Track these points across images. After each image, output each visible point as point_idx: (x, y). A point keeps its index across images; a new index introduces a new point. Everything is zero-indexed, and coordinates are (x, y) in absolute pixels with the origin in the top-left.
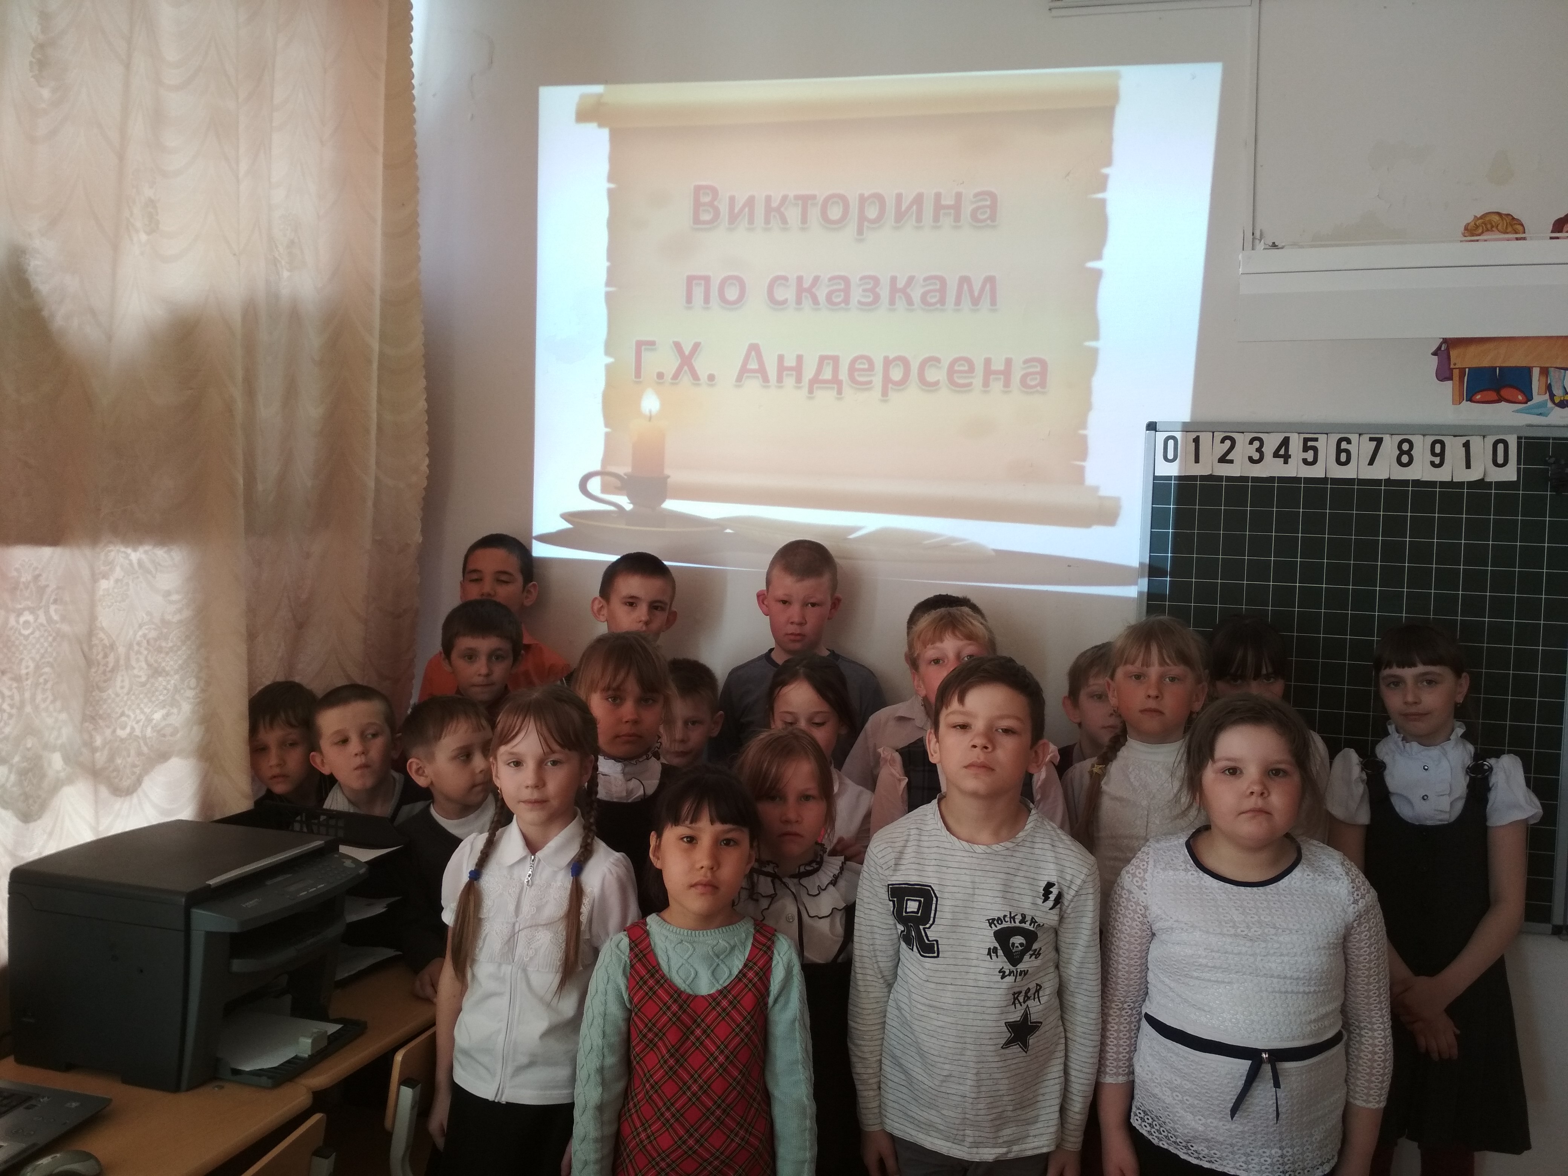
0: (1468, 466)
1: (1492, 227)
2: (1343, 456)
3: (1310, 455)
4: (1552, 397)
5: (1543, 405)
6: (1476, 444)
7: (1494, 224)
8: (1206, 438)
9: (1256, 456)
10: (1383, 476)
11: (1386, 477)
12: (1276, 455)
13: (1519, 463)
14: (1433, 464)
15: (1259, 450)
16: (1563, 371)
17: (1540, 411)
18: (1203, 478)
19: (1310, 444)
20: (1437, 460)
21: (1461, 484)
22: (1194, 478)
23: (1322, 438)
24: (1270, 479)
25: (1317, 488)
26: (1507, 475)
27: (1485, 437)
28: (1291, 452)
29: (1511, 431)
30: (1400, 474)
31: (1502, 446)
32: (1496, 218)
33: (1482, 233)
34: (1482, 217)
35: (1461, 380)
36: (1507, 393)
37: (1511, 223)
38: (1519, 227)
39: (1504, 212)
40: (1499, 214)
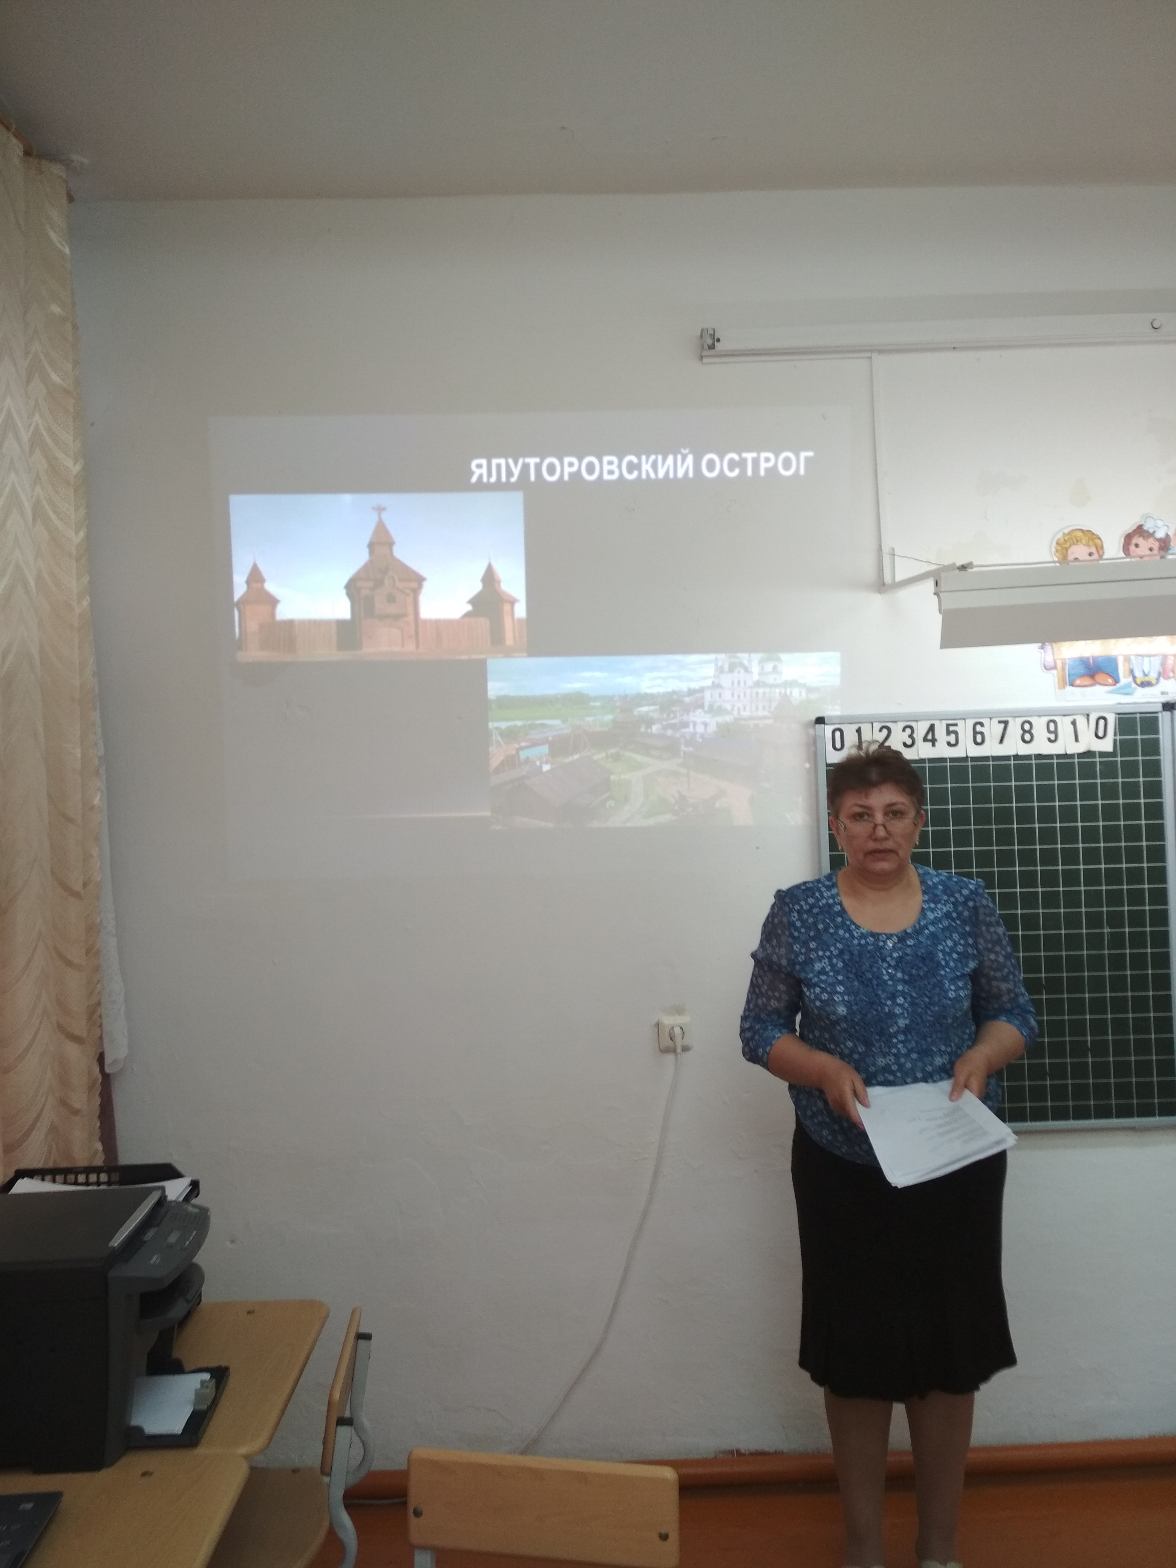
0: (1077, 740)
1: (1077, 541)
2: (979, 738)
3: (952, 739)
4: (1134, 678)
6: (1081, 721)
7: (1078, 539)
8: (866, 728)
9: (909, 742)
10: (1011, 752)
11: (1015, 753)
12: (925, 739)
13: (1115, 735)
14: (1050, 740)
15: (911, 736)
16: (1140, 658)
17: (1126, 691)
19: (951, 728)
20: (1052, 737)
21: (1072, 756)
23: (961, 723)
24: (922, 761)
25: (959, 767)
26: (1107, 745)
27: (1088, 715)
28: (936, 737)
29: (1108, 709)
30: (1025, 750)
31: (1102, 722)
32: (1080, 534)
33: (1070, 546)
34: (1069, 533)
35: (1063, 669)
36: (1100, 677)
37: (1092, 538)
38: (1098, 541)
39: (1085, 528)
40: (1081, 530)
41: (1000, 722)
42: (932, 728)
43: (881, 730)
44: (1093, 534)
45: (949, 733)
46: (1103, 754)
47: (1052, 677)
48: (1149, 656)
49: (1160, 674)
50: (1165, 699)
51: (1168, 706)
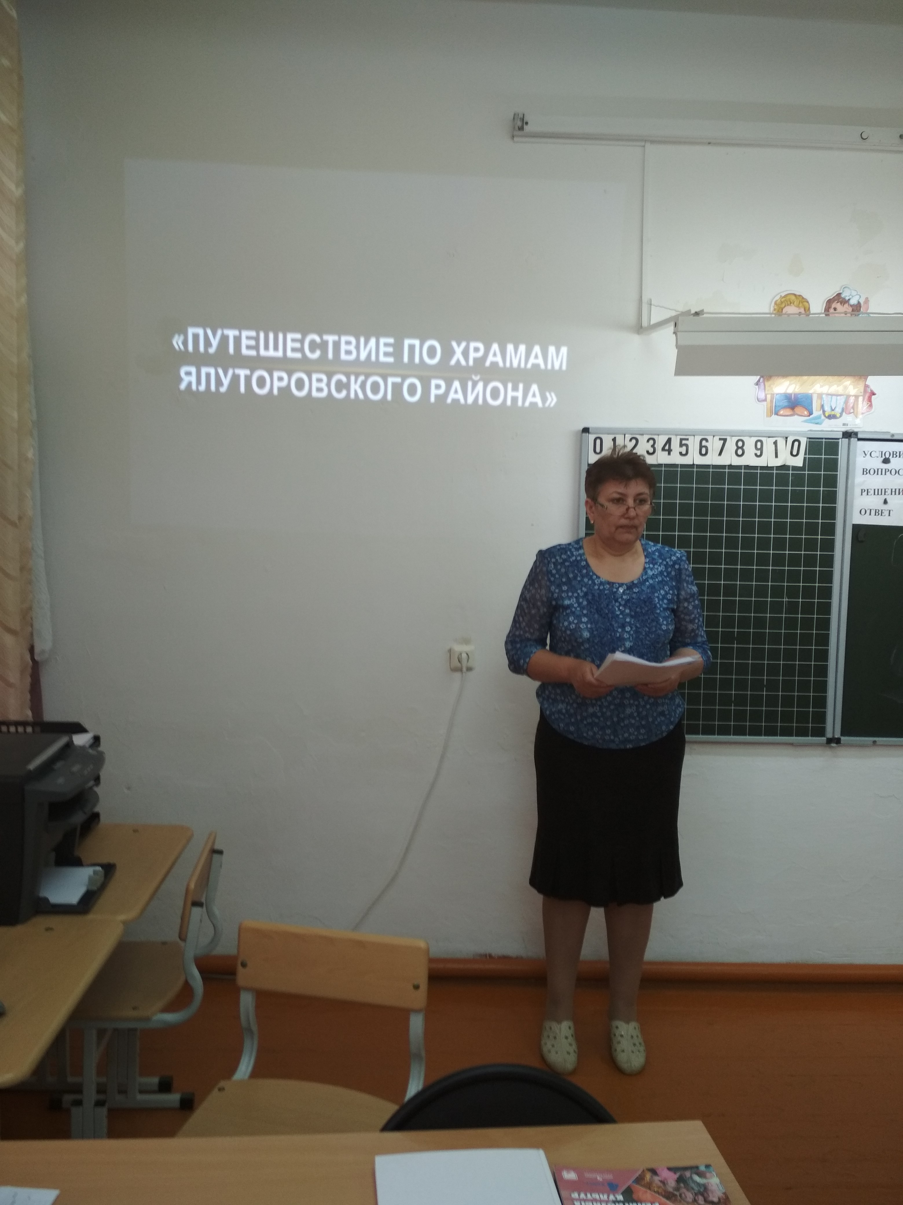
0: (776, 456)
1: (791, 303)
2: (703, 451)
3: (683, 450)
4: (824, 412)
6: (781, 442)
7: (792, 301)
8: (620, 438)
9: (651, 450)
10: (727, 463)
12: (663, 449)
13: (805, 454)
14: (756, 455)
15: (653, 446)
16: (830, 396)
19: (684, 442)
20: (759, 453)
21: (772, 468)
23: (691, 438)
24: (660, 465)
25: (688, 471)
26: (798, 462)
27: (787, 438)
28: (672, 448)
29: (802, 434)
30: (737, 461)
31: (796, 444)
32: (793, 297)
33: (785, 307)
34: (785, 296)
35: (771, 401)
36: (798, 410)
37: (802, 301)
38: (806, 303)
39: (798, 294)
40: (795, 295)
41: (720, 439)
42: (669, 441)
43: (631, 440)
44: (803, 298)
45: (681, 445)
46: (795, 468)
47: (763, 407)
48: (837, 395)
49: (843, 410)
50: (844, 429)
51: (848, 435)
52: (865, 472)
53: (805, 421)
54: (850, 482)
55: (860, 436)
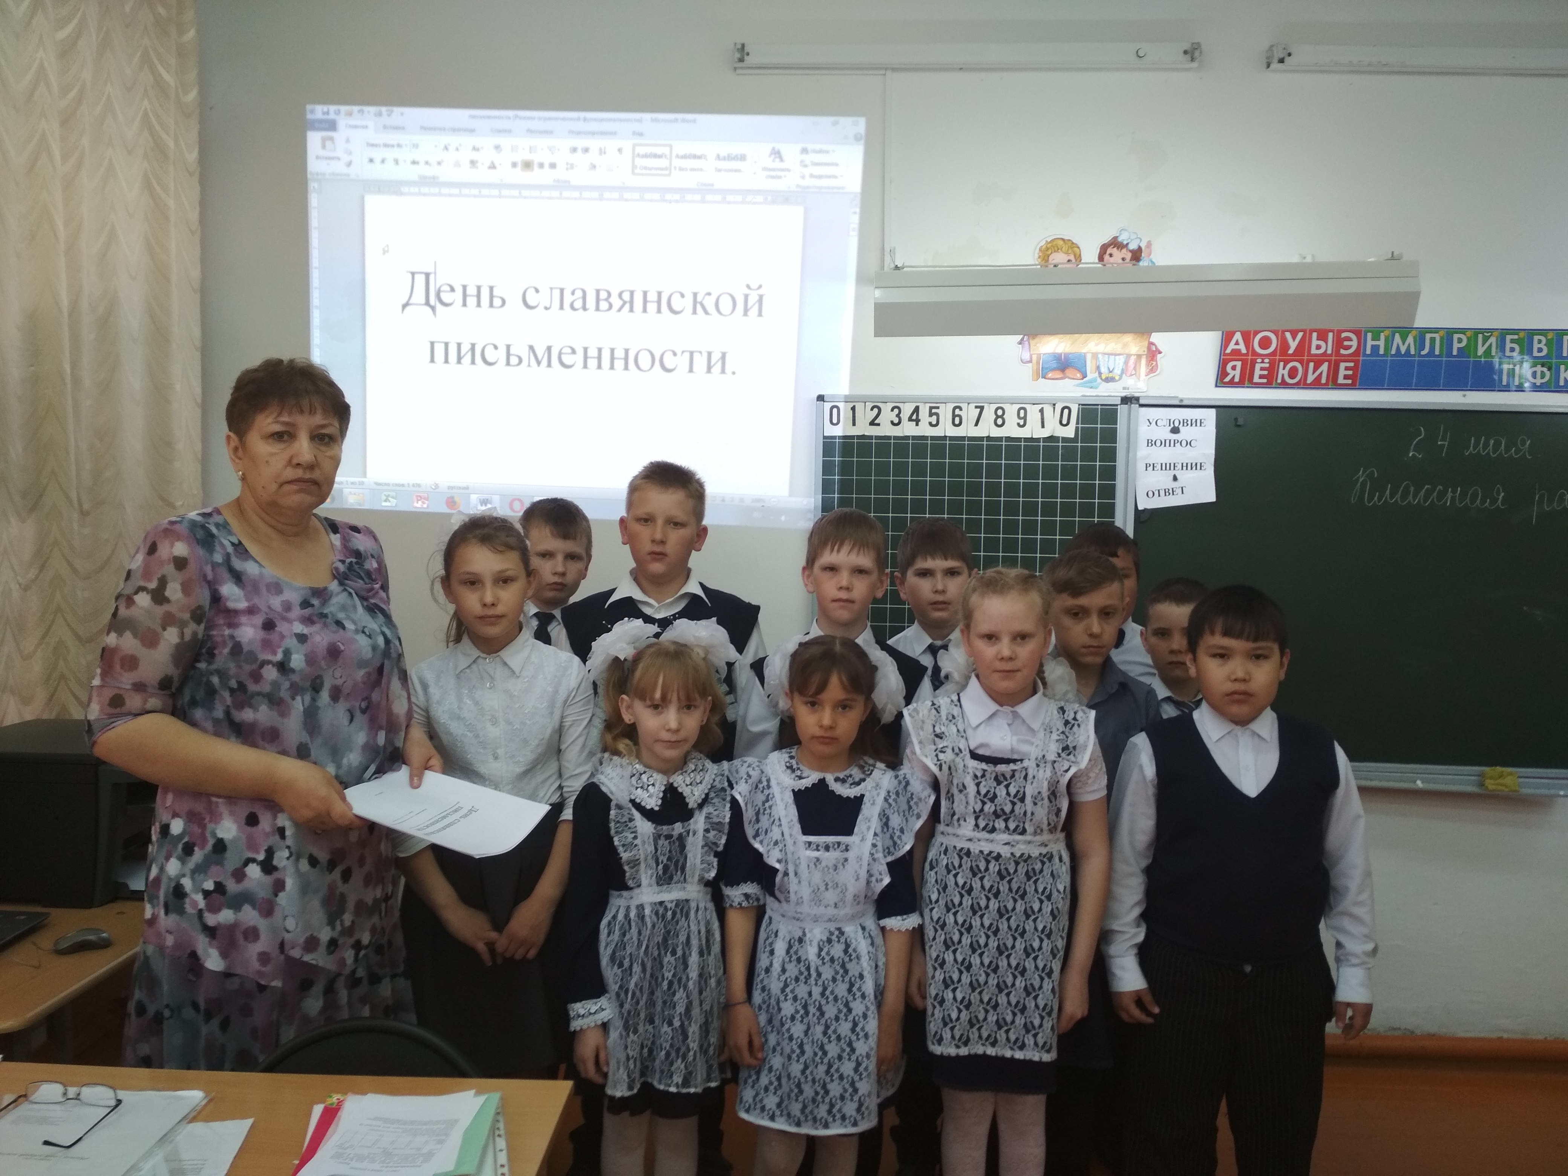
0: (1043, 426)
1: (1058, 249)
2: (957, 420)
3: (934, 420)
4: (1100, 374)
5: (1094, 380)
6: (1048, 409)
7: (1059, 247)
8: (859, 407)
9: (896, 421)
10: (985, 434)
11: (987, 435)
12: (910, 419)
13: (1077, 423)
14: (1019, 424)
15: (898, 416)
17: (1092, 385)
18: (859, 437)
19: (934, 411)
20: (1022, 422)
21: (1038, 440)
22: (852, 437)
23: (942, 406)
24: (907, 437)
25: (938, 445)
26: (1069, 432)
27: (1054, 405)
28: (920, 417)
29: (1073, 400)
30: (996, 432)
31: (1066, 411)
32: (1061, 242)
33: (1052, 252)
34: (1051, 241)
35: (1038, 363)
36: (1069, 372)
37: (1072, 247)
38: (1076, 249)
39: (1066, 238)
40: (1063, 239)
41: (976, 407)
42: (917, 410)
43: (872, 409)
44: (1073, 243)
45: (931, 415)
46: (1065, 440)
47: (1029, 369)
48: (1116, 355)
49: (1123, 371)
50: (1124, 394)
51: (1126, 400)
52: (1150, 443)
53: (1078, 385)
54: (1131, 455)
55: (1142, 402)
